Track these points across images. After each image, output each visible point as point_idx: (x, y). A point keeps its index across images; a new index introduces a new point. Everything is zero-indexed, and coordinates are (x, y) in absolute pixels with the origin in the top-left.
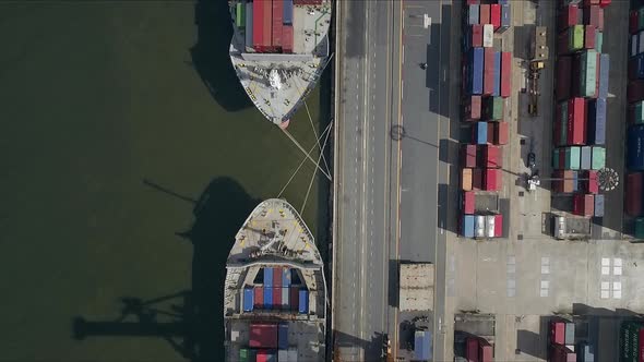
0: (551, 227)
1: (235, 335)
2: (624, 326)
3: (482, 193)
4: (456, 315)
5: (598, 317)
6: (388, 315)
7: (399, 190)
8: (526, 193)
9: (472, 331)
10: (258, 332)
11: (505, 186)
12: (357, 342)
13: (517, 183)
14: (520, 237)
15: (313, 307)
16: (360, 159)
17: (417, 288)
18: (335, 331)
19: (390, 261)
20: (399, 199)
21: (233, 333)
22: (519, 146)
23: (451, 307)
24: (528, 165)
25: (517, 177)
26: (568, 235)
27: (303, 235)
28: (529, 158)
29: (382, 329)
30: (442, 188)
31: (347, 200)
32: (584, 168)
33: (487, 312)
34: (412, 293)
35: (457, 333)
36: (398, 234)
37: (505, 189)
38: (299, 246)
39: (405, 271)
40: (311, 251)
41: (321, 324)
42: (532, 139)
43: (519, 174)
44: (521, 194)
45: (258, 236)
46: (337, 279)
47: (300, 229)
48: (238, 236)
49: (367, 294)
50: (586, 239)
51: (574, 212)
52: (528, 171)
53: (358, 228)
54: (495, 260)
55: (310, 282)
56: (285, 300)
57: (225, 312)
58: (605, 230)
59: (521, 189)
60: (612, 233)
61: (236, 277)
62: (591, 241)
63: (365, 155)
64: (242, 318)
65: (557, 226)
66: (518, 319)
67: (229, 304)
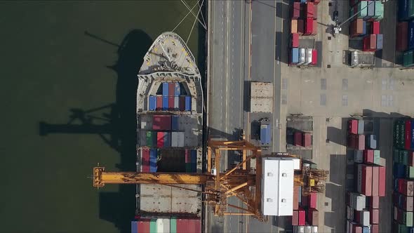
0: (349, 59)
1: (143, 125)
2: (396, 123)
3: (304, 37)
4: (287, 117)
5: (379, 118)
6: (244, 117)
7: (250, 36)
8: (332, 38)
9: (298, 128)
10: (159, 120)
11: (319, 33)
12: (223, 134)
13: (327, 31)
14: (329, 66)
15: (194, 107)
16: (225, 15)
17: (262, 97)
18: (209, 128)
19: (245, 82)
20: (250, 42)
21: (142, 123)
22: (328, 7)
23: (284, 112)
24: (333, 19)
25: (326, 27)
26: (360, 65)
27: (187, 57)
28: (335, 15)
29: (240, 126)
30: (278, 34)
31: (216, 42)
32: (370, 14)
33: (307, 115)
34: (259, 101)
35: (288, 129)
36: (250, 65)
37: (319, 35)
38: (185, 64)
39: (254, 87)
40: (192, 68)
41: (200, 117)
42: (337, 3)
43: (328, 25)
44: (329, 38)
45: (158, 58)
46: (210, 94)
47: (185, 53)
48: (145, 58)
49: (230, 104)
50: (371, 67)
51: (363, 49)
52: (334, 23)
53: (224, 61)
54: (313, 81)
55: (193, 91)
56: (176, 105)
57: (137, 110)
58: (384, 61)
59: (330, 35)
60: (389, 63)
61: (144, 88)
62: (374, 69)
63: (228, 14)
64: (148, 113)
65: (352, 58)
66: (328, 120)
67: (140, 105)
